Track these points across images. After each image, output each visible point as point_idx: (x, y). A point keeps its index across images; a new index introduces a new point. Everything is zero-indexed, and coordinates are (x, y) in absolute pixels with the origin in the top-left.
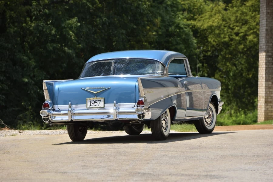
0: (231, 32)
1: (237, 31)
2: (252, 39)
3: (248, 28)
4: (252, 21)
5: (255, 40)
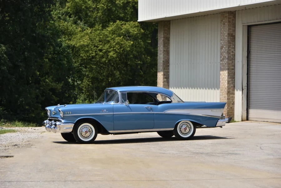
3: (109, 46)
4: (112, 41)
5: (115, 56)
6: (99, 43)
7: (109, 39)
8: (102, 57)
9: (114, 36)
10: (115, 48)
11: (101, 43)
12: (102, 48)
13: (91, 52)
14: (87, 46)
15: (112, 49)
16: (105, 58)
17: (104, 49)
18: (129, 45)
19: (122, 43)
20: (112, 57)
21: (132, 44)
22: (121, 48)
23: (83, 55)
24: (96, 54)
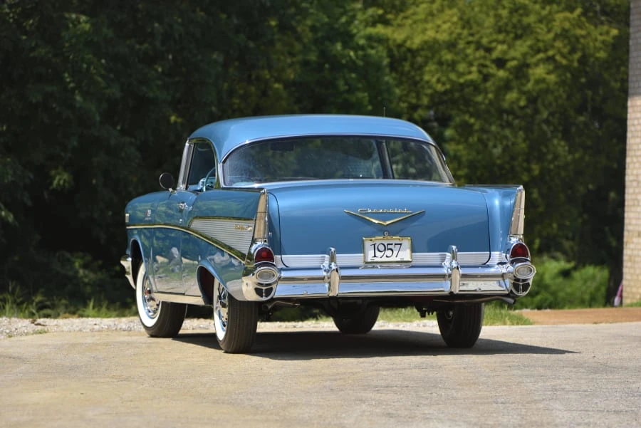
0: (485, 58)
1: (500, 56)
2: (544, 76)
3: (531, 47)
4: (541, 29)
5: (552, 78)
6: (495, 37)
7: (531, 19)
8: (507, 86)
9: (548, 8)
10: (551, 53)
11: (501, 37)
12: (504, 52)
13: (462, 67)
14: (451, 46)
15: (541, 55)
16: (515, 91)
17: (514, 59)
18: (603, 42)
19: (579, 32)
20: (543, 86)
21: (614, 38)
22: (573, 51)
23: (434, 80)
24: (486, 78)
